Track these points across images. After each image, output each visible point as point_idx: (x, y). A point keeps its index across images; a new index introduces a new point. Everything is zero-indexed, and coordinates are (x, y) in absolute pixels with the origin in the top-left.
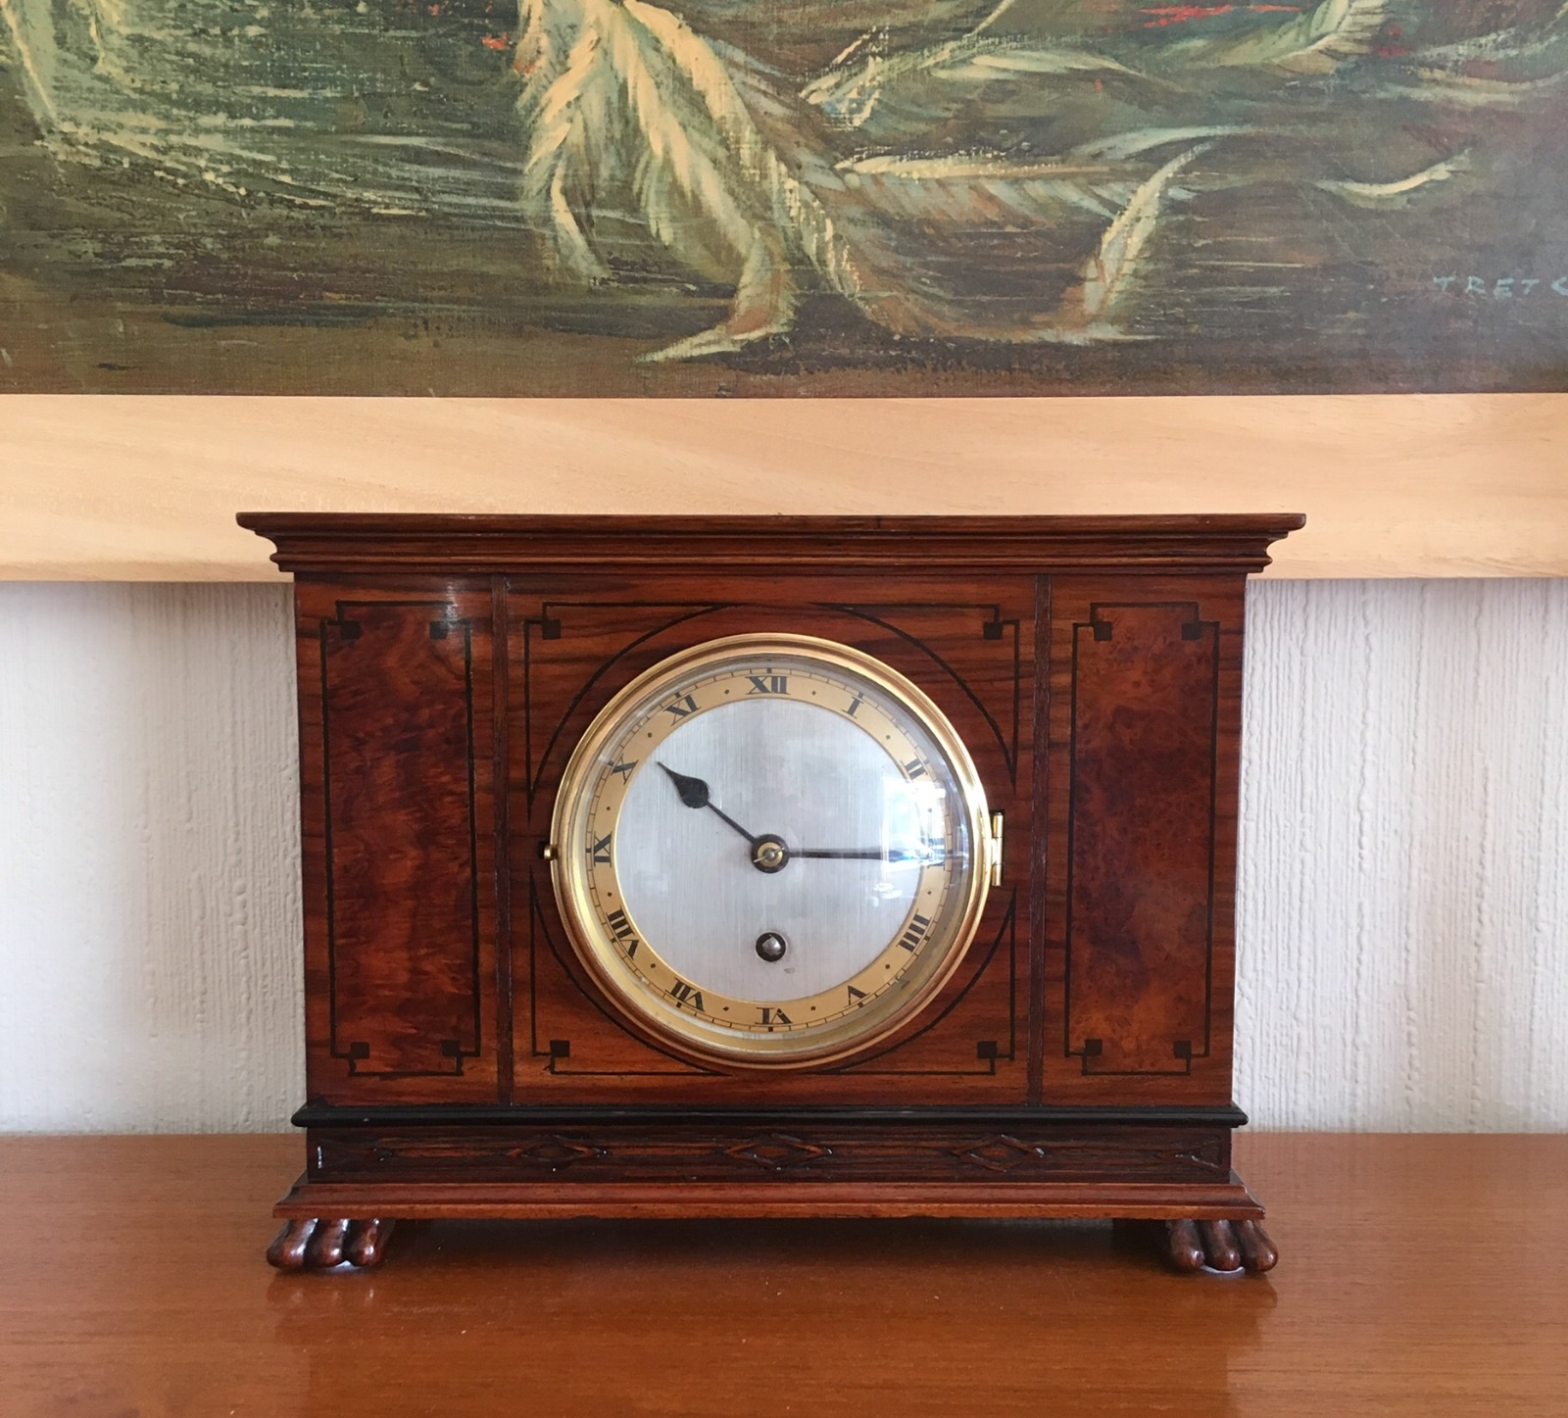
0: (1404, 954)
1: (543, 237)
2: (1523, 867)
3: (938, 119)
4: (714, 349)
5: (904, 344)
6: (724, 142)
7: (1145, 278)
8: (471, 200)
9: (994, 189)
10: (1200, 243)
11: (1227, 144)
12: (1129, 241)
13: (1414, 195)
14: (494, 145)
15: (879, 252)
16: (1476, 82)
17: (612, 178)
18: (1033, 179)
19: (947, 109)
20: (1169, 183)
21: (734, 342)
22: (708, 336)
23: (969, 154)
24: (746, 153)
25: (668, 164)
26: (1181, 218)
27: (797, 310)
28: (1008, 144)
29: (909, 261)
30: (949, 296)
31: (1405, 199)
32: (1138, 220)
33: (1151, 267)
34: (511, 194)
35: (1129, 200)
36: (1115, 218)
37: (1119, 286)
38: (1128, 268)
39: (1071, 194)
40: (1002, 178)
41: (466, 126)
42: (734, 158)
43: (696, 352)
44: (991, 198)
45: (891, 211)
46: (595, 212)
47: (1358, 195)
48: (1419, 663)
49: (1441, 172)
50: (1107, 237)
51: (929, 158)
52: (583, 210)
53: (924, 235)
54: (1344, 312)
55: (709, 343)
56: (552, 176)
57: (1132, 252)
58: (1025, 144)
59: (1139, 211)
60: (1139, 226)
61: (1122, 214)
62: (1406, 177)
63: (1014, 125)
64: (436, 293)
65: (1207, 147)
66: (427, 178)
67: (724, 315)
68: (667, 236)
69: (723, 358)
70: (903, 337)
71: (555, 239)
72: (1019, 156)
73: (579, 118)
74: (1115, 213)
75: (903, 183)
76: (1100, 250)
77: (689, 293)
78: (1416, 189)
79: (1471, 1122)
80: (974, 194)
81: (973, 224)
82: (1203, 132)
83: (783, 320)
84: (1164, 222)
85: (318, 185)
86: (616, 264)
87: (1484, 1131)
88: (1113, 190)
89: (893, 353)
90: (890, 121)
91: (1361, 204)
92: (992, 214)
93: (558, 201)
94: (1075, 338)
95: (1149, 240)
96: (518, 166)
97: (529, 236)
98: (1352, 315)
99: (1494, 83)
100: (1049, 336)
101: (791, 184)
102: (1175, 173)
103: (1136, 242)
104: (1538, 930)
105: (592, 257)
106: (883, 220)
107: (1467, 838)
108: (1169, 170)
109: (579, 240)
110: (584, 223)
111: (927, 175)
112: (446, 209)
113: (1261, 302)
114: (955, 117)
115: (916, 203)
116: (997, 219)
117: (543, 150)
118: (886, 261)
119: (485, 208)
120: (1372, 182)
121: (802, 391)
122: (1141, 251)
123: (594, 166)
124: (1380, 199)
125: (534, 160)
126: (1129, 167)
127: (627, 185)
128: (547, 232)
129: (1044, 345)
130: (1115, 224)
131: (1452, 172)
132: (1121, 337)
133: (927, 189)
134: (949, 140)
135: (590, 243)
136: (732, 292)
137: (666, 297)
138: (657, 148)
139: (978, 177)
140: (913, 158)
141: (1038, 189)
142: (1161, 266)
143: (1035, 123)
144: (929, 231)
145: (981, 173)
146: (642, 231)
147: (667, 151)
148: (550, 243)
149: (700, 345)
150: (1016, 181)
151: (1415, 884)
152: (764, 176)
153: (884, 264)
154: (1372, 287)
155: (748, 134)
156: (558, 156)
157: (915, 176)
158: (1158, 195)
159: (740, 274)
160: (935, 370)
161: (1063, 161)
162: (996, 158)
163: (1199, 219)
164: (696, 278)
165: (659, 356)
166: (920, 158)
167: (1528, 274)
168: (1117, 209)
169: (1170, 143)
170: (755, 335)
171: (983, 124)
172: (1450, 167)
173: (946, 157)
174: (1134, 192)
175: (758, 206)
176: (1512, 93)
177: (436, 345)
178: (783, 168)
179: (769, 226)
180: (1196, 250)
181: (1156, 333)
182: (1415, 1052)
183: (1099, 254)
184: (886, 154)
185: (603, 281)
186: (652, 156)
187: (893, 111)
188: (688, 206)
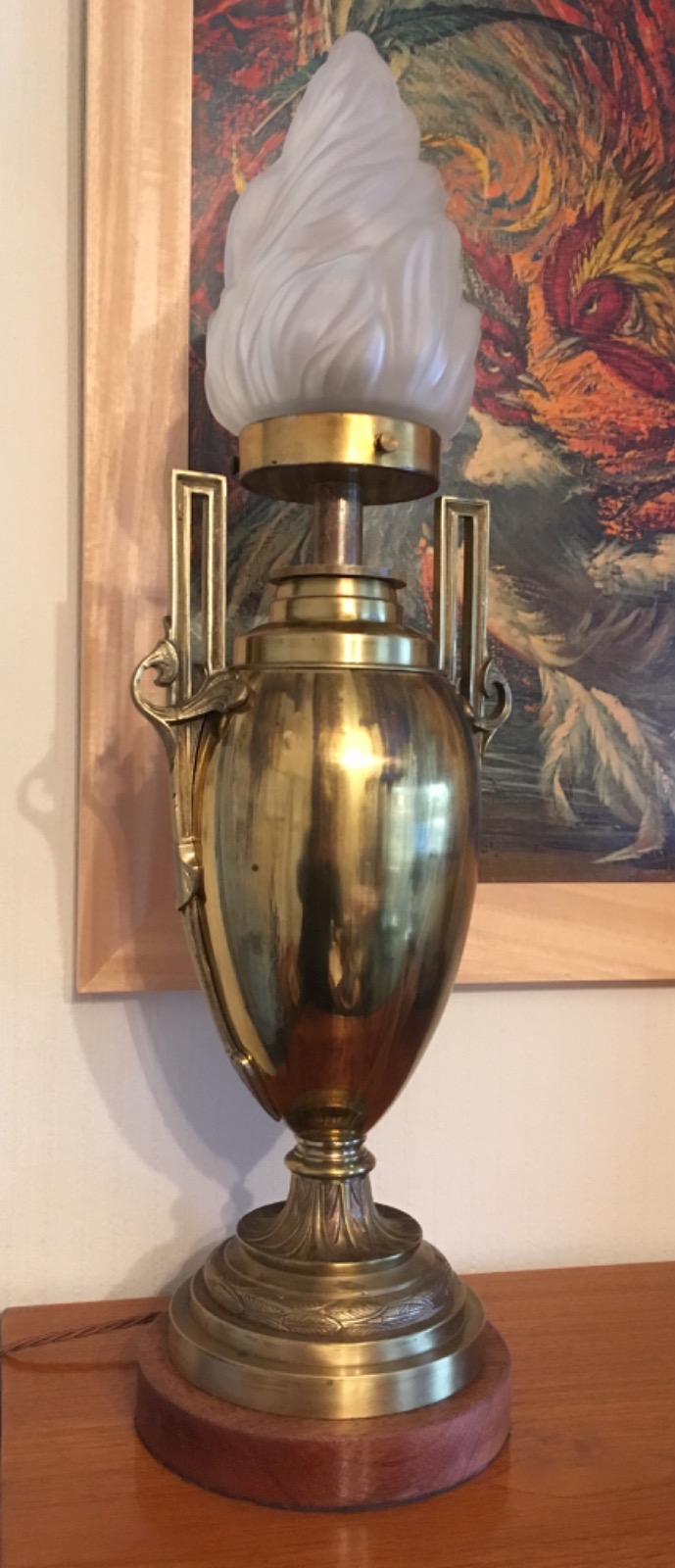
1: (549, 802)
4: (628, 857)
6: (635, 757)
8: (515, 784)
14: (528, 757)
17: (583, 773)
21: (637, 853)
22: (625, 850)
24: (645, 762)
25: (609, 768)
27: (667, 838)
34: (535, 781)
41: (515, 748)
42: (639, 765)
43: (620, 859)
46: (575, 790)
52: (568, 789)
55: (625, 854)
56: (554, 772)
64: (497, 830)
67: (633, 840)
68: (607, 801)
69: (632, 861)
71: (555, 803)
73: (568, 744)
77: (617, 830)
83: (661, 843)
86: (583, 815)
93: (557, 784)
96: (539, 767)
97: (542, 802)
101: (665, 777)
105: (571, 812)
109: (566, 804)
110: (569, 796)
112: (505, 789)
117: (550, 760)
119: (522, 788)
121: (668, 878)
123: (575, 768)
125: (547, 764)
127: (589, 777)
128: (551, 799)
135: (571, 805)
136: (636, 829)
137: (607, 831)
138: (604, 759)
146: (595, 799)
147: (609, 761)
148: (552, 805)
149: (621, 855)
152: (653, 773)
155: (646, 754)
156: (558, 762)
159: (640, 820)
164: (619, 822)
165: (602, 861)
170: (647, 850)
175: (649, 787)
177: (496, 856)
178: (662, 770)
179: (655, 797)
185: (577, 824)
186: (602, 763)
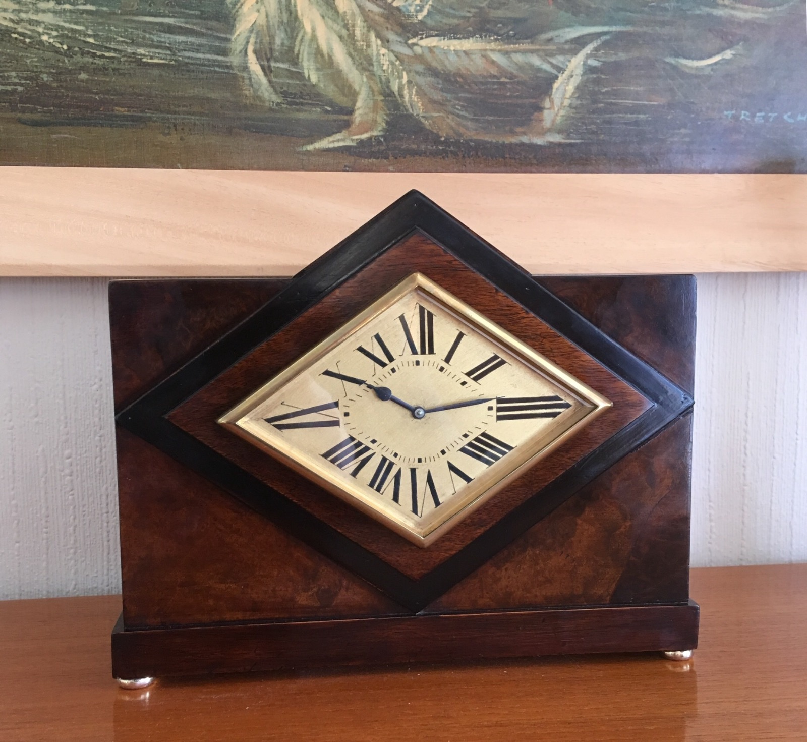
0: (707, 472)
1: (243, 78)
2: (767, 424)
3: (464, 17)
4: (341, 144)
5: (447, 143)
6: (346, 26)
7: (576, 108)
8: (200, 56)
9: (495, 57)
10: (604, 90)
11: (619, 36)
12: (567, 88)
13: (714, 67)
15: (433, 90)
16: (746, 6)
17: (283, 44)
18: (515, 52)
19: (469, 12)
20: (588, 56)
21: (352, 140)
22: (338, 136)
23: (481, 37)
24: (358, 33)
25: (314, 38)
26: (595, 76)
28: (502, 32)
29: (449, 96)
30: (471, 117)
31: (710, 68)
32: (572, 76)
33: (579, 102)
34: (225, 52)
35: (567, 65)
36: (560, 75)
37: (562, 112)
38: (567, 103)
39: (536, 61)
40: (499, 51)
42: (352, 36)
43: (331, 146)
44: (493, 62)
45: (439, 68)
46: (273, 64)
47: (686, 66)
48: (715, 318)
49: (728, 54)
50: (556, 86)
51: (459, 39)
52: (266, 63)
53: (457, 82)
54: (679, 129)
55: (338, 141)
56: (248, 42)
57: (568, 95)
58: (511, 32)
59: (572, 71)
60: (572, 80)
61: (563, 73)
62: (710, 56)
63: (506, 22)
65: (607, 37)
66: (175, 42)
68: (314, 79)
69: (346, 150)
70: (446, 139)
71: (250, 79)
72: (508, 39)
73: (263, 9)
74: (559, 72)
75: (446, 53)
76: (552, 92)
77: (327, 112)
78: (716, 63)
79: (741, 560)
80: (484, 60)
81: (484, 77)
82: (606, 29)
83: (380, 128)
84: (585, 78)
85: (110, 44)
86: (285, 94)
87: (748, 565)
88: (558, 60)
89: (441, 148)
90: (438, 17)
91: (687, 70)
92: (494, 71)
93: (252, 57)
94: (539, 141)
95: (577, 88)
96: (229, 36)
97: (235, 77)
98: (683, 131)
99: (755, 8)
100: (525, 139)
101: (383, 51)
102: (591, 51)
103: (571, 88)
104: (774, 458)
105: (271, 90)
106: (435, 73)
107: (739, 411)
108: (588, 49)
109: (264, 80)
110: (266, 70)
111: (458, 48)
113: (636, 123)
114: (474, 16)
115: (453, 63)
116: (496, 74)
117: (242, 27)
118: (437, 96)
120: (693, 59)
121: (391, 168)
122: (573, 93)
123: (272, 37)
124: (697, 68)
125: (237, 33)
126: (567, 47)
127: (291, 49)
128: (245, 75)
129: (522, 144)
130: (560, 78)
131: (734, 55)
132: (563, 141)
133: (458, 56)
134: (470, 29)
135: (270, 82)
136: (351, 112)
137: (314, 114)
138: (308, 28)
139: (486, 50)
140: (450, 39)
141: (518, 58)
142: (584, 102)
143: (517, 21)
144: (459, 79)
145: (488, 48)
146: (299, 75)
147: (314, 30)
148: (247, 81)
149: (333, 142)
150: (506, 53)
151: (713, 435)
152: (368, 46)
153: (436, 98)
154: (693, 116)
155: (359, 22)
156: (251, 31)
157: (452, 48)
158: (582, 63)
159: (354, 102)
160: (464, 157)
161: (532, 43)
162: (496, 40)
163: (603, 77)
164: (331, 103)
165: (310, 148)
166: (455, 39)
167: (771, 111)
168: (561, 70)
169: (589, 35)
170: (364, 136)
171: (489, 22)
172: (733, 52)
173: (468, 38)
174: (570, 61)
176: (764, 13)
177: (182, 139)
178: (379, 42)
179: (372, 75)
180: (603, 94)
181: (582, 139)
182: (713, 524)
183: (551, 95)
184: (437, 35)
185: (278, 104)
186: (305, 33)
187: (440, 12)
188: (326, 62)
